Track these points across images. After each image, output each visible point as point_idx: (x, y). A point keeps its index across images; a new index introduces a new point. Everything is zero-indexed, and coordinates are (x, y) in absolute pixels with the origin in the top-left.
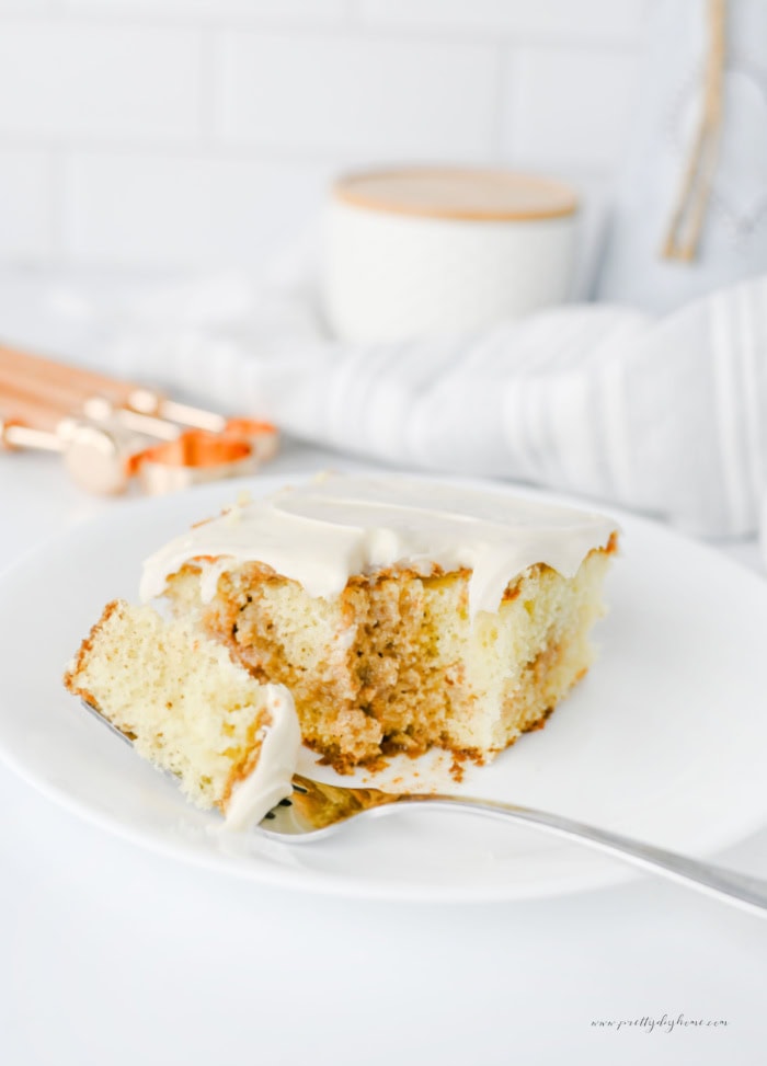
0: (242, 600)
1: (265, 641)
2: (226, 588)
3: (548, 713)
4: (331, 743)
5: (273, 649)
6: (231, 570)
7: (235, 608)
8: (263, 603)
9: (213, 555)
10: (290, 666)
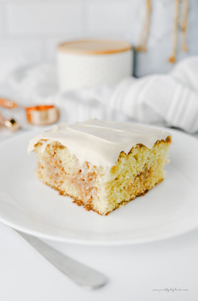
0: (53, 153)
1: (59, 166)
2: (48, 149)
3: (146, 191)
4: (76, 197)
5: (61, 168)
6: (50, 144)
7: (51, 155)
8: (58, 154)
9: (45, 139)
10: (66, 173)
